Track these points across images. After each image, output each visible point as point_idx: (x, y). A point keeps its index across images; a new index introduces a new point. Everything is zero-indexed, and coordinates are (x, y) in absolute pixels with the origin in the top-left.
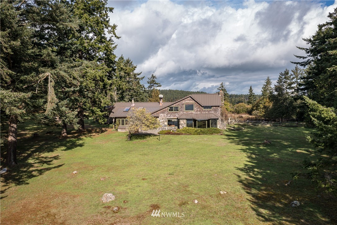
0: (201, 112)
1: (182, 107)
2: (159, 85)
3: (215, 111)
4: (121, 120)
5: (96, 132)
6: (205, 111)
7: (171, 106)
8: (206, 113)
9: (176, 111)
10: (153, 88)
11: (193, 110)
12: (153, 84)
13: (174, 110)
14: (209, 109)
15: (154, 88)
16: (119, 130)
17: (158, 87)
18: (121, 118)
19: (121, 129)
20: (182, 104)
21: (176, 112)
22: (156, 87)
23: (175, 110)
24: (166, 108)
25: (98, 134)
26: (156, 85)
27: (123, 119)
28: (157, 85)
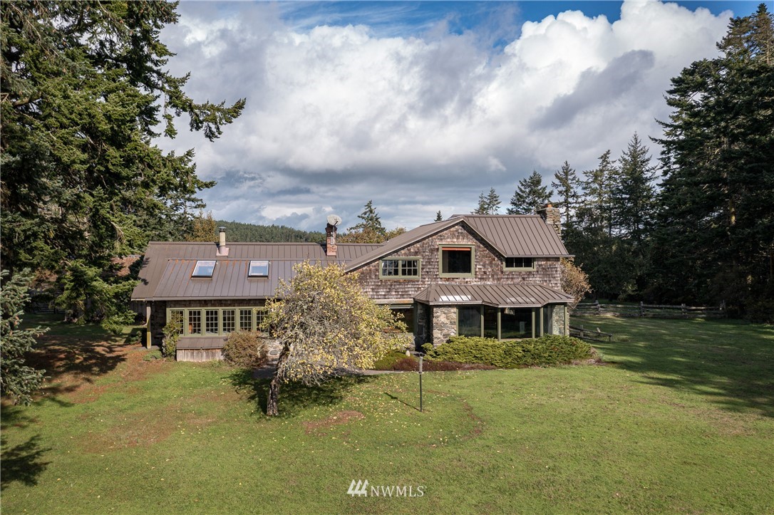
0: (499, 279)
1: (429, 262)
2: (199, 203)
3: (546, 273)
4: (186, 311)
5: (72, 367)
6: (511, 276)
7: (389, 258)
8: (516, 281)
9: (410, 274)
10: (181, 211)
11: (469, 271)
12: (182, 201)
13: (400, 272)
14: (524, 269)
15: (185, 213)
16: (182, 357)
17: (196, 207)
18: (185, 306)
19: (189, 353)
20: (432, 251)
21: (409, 281)
22: (191, 207)
23: (404, 273)
24: (372, 267)
25: (89, 380)
26: (191, 202)
27: (197, 309)
28: (194, 205)
